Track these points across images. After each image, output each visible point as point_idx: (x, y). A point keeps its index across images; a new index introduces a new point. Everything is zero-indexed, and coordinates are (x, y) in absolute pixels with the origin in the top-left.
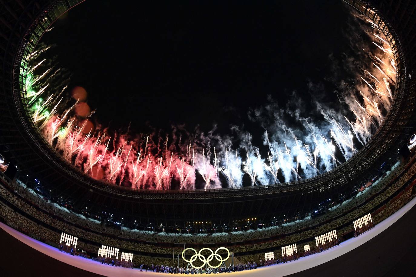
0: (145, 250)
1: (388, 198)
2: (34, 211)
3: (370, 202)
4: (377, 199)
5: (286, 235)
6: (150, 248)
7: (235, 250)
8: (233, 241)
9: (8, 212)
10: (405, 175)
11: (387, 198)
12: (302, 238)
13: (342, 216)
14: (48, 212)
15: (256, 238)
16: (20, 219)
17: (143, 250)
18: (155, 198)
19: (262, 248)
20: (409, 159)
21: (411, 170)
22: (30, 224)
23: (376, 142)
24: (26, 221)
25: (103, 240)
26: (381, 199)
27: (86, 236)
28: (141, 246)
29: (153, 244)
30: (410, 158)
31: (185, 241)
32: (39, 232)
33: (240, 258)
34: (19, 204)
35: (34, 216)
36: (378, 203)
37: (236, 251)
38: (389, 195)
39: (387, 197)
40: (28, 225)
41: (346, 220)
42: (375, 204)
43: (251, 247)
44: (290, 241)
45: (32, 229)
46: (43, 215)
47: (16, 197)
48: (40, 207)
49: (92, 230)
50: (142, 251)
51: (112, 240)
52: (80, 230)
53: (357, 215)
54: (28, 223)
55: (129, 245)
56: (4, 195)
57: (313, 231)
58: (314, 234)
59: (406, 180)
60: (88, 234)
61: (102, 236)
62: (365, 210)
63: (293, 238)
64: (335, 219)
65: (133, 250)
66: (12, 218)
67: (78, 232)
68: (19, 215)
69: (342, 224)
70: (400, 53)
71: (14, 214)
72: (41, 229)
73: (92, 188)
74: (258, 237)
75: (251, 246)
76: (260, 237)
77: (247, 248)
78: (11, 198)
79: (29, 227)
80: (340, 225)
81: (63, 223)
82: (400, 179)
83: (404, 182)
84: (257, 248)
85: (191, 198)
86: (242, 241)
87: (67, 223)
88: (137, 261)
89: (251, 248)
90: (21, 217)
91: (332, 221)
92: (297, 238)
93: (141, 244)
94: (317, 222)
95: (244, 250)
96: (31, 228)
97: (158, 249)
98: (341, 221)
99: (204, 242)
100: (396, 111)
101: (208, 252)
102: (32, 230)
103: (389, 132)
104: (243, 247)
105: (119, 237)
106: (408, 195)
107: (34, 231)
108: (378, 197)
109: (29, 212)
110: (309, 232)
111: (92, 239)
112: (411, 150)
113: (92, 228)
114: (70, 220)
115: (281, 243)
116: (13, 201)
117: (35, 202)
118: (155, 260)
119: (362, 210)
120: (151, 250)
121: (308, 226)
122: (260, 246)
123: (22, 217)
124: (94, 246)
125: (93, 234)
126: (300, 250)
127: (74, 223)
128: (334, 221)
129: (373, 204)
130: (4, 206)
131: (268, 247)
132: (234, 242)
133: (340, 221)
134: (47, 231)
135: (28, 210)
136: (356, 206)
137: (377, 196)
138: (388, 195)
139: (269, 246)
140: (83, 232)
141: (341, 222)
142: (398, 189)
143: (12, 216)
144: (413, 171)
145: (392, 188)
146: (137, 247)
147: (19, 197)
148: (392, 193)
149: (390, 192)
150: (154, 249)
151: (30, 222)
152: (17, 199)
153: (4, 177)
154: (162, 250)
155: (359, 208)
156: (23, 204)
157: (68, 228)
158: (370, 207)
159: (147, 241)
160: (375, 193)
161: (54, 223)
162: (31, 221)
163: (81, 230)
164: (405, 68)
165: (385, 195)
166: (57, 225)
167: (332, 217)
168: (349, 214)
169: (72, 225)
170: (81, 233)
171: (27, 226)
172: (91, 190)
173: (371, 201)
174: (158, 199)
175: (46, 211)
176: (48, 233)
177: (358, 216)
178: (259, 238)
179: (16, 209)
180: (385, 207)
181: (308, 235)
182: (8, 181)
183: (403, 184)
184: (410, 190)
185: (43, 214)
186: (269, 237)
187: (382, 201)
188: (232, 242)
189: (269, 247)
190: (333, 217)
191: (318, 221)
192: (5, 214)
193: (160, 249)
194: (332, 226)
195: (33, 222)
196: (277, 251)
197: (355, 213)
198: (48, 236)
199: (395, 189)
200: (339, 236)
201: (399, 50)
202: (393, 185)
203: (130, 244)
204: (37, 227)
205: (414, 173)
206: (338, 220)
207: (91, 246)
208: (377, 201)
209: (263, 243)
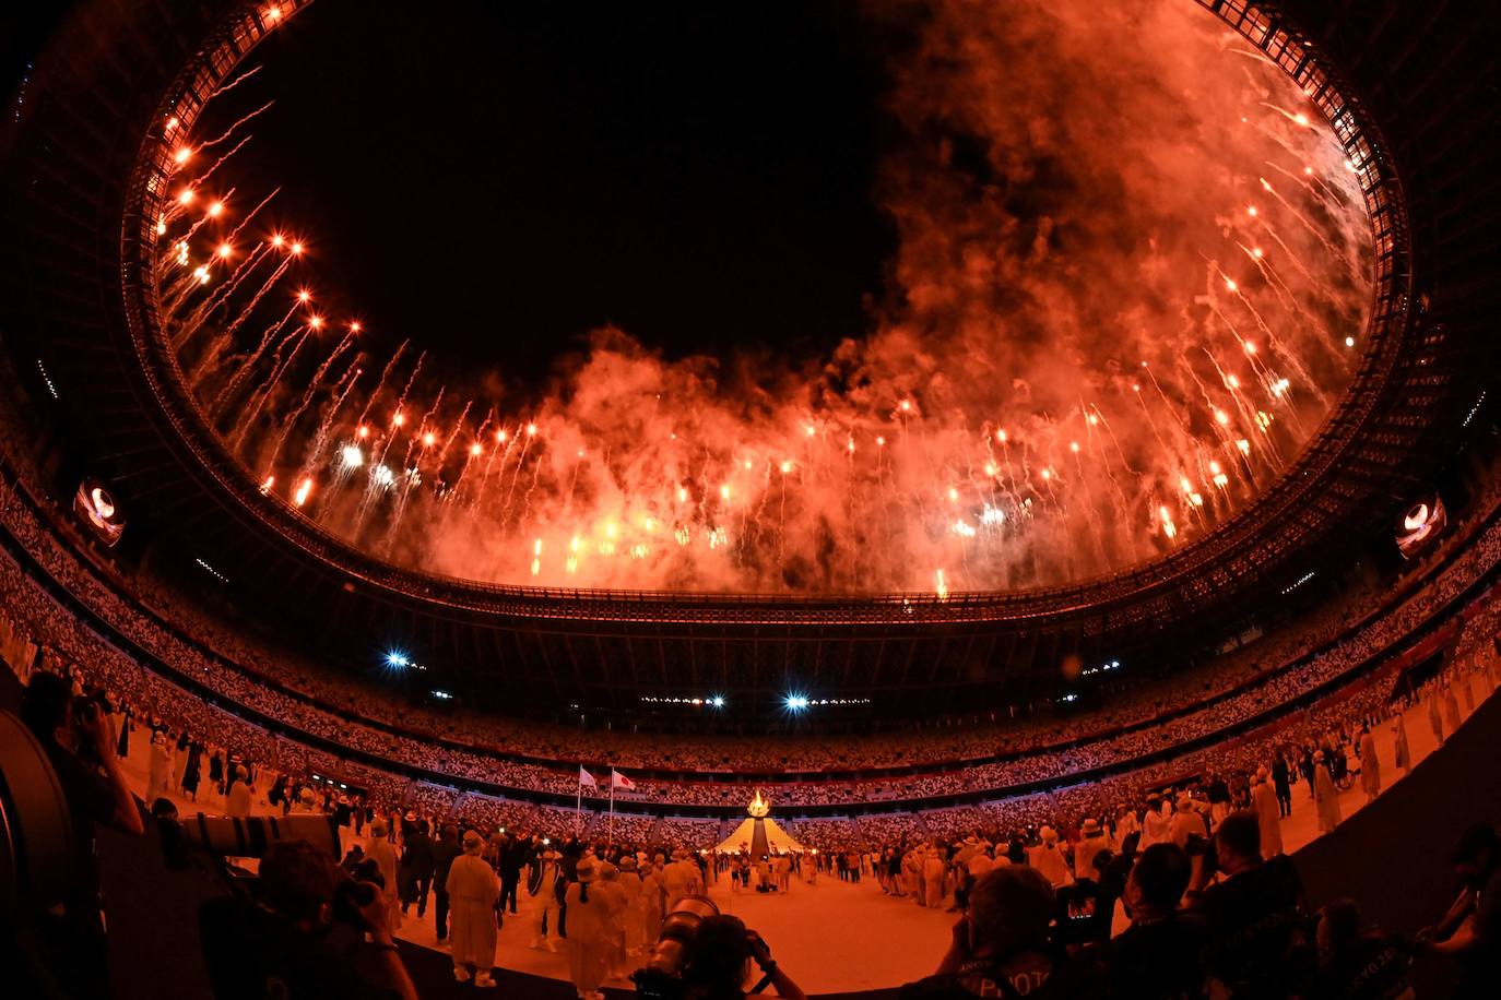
0: (515, 782)
1: (1311, 692)
2: (197, 660)
3: (1252, 694)
4: (1277, 688)
5: (965, 764)
6: (533, 777)
7: (793, 797)
8: (792, 768)
9: (120, 667)
10: (1378, 627)
11: (1308, 689)
12: (1017, 780)
13: (1154, 723)
14: (237, 662)
15: (864, 764)
16: (152, 686)
17: (510, 783)
18: (539, 613)
19: (881, 797)
20: (1397, 579)
21: (1399, 614)
22: (180, 702)
23: (1282, 499)
24: (171, 693)
25: (394, 749)
26: (1290, 690)
27: (346, 734)
28: (506, 767)
29: (546, 763)
30: (1401, 576)
31: (643, 757)
32: (205, 725)
33: (806, 824)
34: (154, 642)
35: (195, 676)
36: (1279, 703)
37: (797, 800)
38: (1317, 684)
39: (1310, 685)
40: (175, 703)
41: (1165, 738)
42: (1266, 702)
43: (849, 793)
44: (975, 783)
45: (184, 715)
46: (221, 671)
47: (145, 622)
48: (213, 648)
49: (363, 715)
50: (505, 783)
51: (422, 749)
52: (328, 716)
53: (1205, 727)
54: (174, 697)
55: (470, 766)
56: (110, 614)
57: (1054, 759)
58: (1057, 770)
59: (1380, 644)
60: (353, 728)
61: (392, 736)
62: (1232, 716)
63: (985, 776)
64: (1132, 730)
65: (481, 779)
66: (127, 684)
67: (322, 723)
68: (151, 674)
69: (1150, 750)
70: (1396, 216)
71: (135, 673)
72: (213, 715)
73: (354, 580)
74: (872, 761)
75: (848, 787)
76: (879, 760)
77: (834, 793)
78: (130, 623)
79: (176, 709)
80: (1144, 753)
81: (279, 697)
82: (1360, 637)
83: (1371, 650)
84: (864, 797)
85: (650, 618)
86: (819, 770)
87: (293, 695)
88: (487, 818)
89: (846, 796)
90: (157, 682)
91: (1120, 736)
92: (1000, 777)
93: (510, 763)
94: (1072, 733)
95: (823, 801)
96: (181, 713)
97: (558, 778)
98: (1150, 740)
99: (702, 764)
100: (1363, 412)
101: (707, 798)
102: (182, 718)
103: (1332, 474)
104: (822, 790)
105: (443, 738)
106: (1383, 694)
107: (188, 723)
108: (1279, 680)
109: (181, 664)
110: (1041, 763)
111: (361, 744)
112: (1405, 552)
113: (363, 711)
114: (299, 685)
115: (946, 788)
116: (136, 632)
117: (201, 634)
118: (543, 815)
119: (1221, 714)
120: (534, 784)
121: (1041, 743)
122: (878, 791)
123: (160, 680)
124: (364, 767)
125: (366, 728)
126: (1003, 819)
127: (311, 696)
128: (1126, 737)
129: (1259, 702)
130: (110, 650)
131: (900, 796)
132: (793, 771)
133: (1146, 740)
134: (229, 723)
135: (178, 658)
136: (1204, 699)
137: (1275, 677)
138: (1314, 683)
139: (905, 794)
140: (335, 723)
141: (1148, 744)
142: (1349, 668)
143: (129, 679)
144: (1406, 620)
145: (1328, 660)
146: (492, 772)
147: (156, 620)
148: (1326, 676)
149: (1323, 674)
150: (543, 781)
151: (183, 696)
152: (148, 626)
153: (113, 562)
154: (568, 783)
155: (1211, 708)
156: (163, 641)
157: (293, 710)
158: (1248, 709)
159: (525, 755)
160: (1271, 667)
161: (252, 697)
162: (186, 693)
163: (333, 717)
164: (1411, 271)
165: (1305, 680)
166: (259, 703)
167: (1121, 722)
168: (1178, 721)
169: (307, 701)
170: (329, 727)
171: (171, 708)
172: (349, 588)
173: (1255, 690)
174: (547, 616)
175: (231, 659)
176: (230, 728)
177: (1206, 731)
178: (875, 763)
179: (143, 657)
180: (1302, 718)
181: (1037, 773)
182: (124, 573)
183: (1368, 656)
184: (1392, 682)
185: (223, 668)
186: (908, 765)
187: (1292, 697)
188: (788, 771)
189: (903, 798)
190: (1125, 722)
191: (1074, 729)
192: (107, 672)
193: (564, 779)
194: (1117, 752)
195: (191, 696)
196: (932, 811)
197: (1198, 722)
198: (228, 737)
199: (1338, 666)
200: (1136, 788)
201: (1394, 205)
202: (1332, 651)
203: (476, 761)
204: (200, 712)
205: (1408, 628)
206: (1139, 734)
207: (358, 766)
208: (1275, 694)
209: (888, 783)
